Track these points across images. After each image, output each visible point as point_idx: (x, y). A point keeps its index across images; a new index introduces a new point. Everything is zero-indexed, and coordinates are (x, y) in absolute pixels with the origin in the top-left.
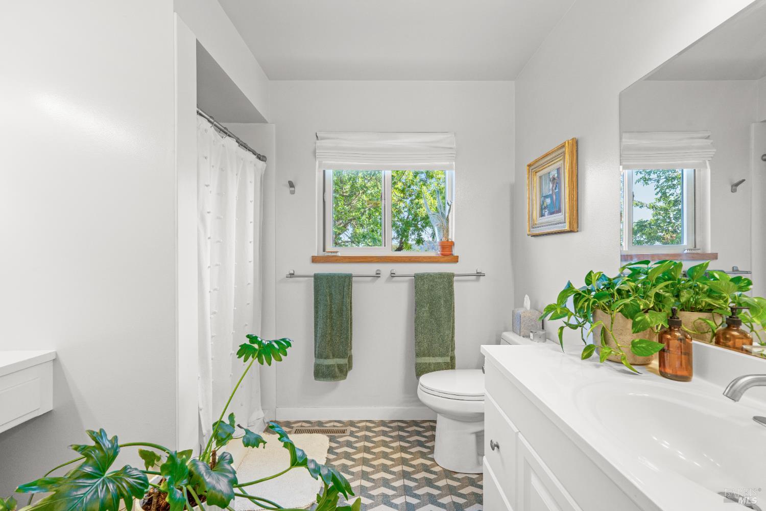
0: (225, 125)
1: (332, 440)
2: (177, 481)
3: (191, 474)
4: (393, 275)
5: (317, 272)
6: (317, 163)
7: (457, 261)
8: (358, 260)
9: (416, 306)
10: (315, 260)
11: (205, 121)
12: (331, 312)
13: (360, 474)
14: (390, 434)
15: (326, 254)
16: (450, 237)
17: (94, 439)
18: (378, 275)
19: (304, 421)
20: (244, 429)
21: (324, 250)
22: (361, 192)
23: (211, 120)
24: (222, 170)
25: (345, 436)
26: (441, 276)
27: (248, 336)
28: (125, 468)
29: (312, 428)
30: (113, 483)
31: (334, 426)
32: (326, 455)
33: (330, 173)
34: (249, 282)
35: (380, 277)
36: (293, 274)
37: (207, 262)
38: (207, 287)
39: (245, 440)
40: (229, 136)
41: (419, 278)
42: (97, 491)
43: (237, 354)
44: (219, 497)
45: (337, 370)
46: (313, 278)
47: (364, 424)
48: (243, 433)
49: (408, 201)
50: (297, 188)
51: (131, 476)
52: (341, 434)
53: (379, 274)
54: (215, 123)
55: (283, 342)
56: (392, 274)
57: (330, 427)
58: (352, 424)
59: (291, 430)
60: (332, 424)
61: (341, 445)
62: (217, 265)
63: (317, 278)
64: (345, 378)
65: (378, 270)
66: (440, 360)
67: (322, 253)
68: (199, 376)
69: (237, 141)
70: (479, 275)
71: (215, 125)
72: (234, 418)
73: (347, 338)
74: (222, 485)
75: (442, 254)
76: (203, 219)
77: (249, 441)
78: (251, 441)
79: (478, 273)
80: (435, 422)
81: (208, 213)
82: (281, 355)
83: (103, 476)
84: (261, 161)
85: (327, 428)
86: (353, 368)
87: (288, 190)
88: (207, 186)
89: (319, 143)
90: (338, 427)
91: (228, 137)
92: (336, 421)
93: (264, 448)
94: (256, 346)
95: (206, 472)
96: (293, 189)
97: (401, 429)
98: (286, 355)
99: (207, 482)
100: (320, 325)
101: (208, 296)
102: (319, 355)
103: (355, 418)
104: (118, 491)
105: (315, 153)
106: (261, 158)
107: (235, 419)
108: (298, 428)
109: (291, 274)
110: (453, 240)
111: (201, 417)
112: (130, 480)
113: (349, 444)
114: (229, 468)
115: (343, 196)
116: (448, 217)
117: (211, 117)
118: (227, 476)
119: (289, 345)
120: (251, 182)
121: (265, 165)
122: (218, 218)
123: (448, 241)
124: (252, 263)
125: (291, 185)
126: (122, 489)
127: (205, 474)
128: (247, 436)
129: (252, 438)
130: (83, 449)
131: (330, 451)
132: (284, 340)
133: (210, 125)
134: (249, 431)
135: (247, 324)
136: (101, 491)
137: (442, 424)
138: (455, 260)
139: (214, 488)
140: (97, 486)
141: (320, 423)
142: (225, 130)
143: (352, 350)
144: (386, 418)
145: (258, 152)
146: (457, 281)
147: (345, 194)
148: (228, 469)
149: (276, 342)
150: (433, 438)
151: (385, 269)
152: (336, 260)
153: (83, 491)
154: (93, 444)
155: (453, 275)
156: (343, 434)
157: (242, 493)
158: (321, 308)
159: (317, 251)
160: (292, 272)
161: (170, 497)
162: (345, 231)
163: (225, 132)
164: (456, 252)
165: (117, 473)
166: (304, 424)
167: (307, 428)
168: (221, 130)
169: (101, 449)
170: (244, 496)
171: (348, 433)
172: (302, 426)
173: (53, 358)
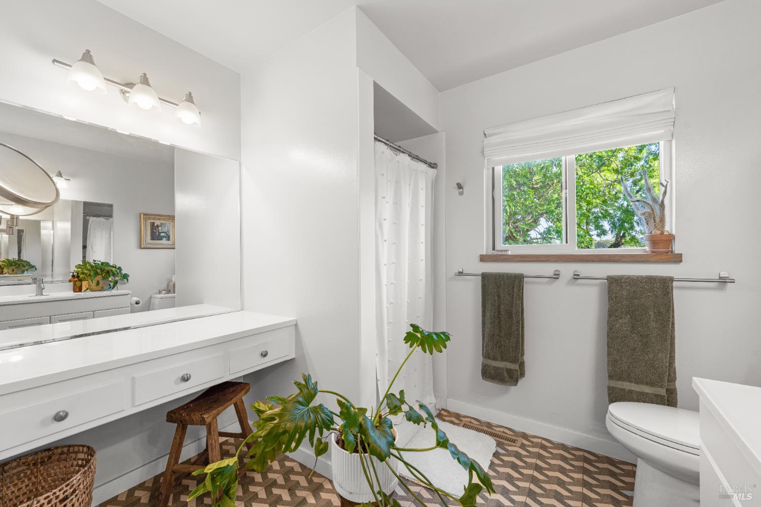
0: (398, 144)
1: (499, 444)
2: (352, 427)
3: (361, 426)
4: (576, 277)
5: (484, 271)
6: (486, 160)
7: (681, 261)
8: (531, 259)
9: (610, 316)
10: (483, 259)
11: (382, 145)
12: (499, 312)
13: (527, 491)
14: (570, 462)
15: (495, 253)
16: (667, 228)
17: (305, 380)
18: (556, 276)
19: (473, 418)
20: (409, 406)
21: (494, 249)
22: (555, 181)
23: (388, 143)
24: (397, 182)
25: (515, 446)
26: (651, 280)
27: (412, 325)
28: (321, 405)
29: (479, 427)
30: (313, 413)
31: (504, 432)
32: (490, 457)
33: (499, 169)
34: (421, 278)
35: (558, 278)
36: (462, 273)
37: (384, 260)
38: (384, 281)
39: (408, 415)
40: (403, 152)
41: (614, 282)
42: (304, 415)
43: (404, 340)
44: (378, 451)
45: (506, 374)
46: (480, 277)
47: (539, 441)
48: (407, 409)
49: (629, 183)
50: (465, 189)
51: (324, 412)
52: (510, 443)
53: (558, 275)
54: (391, 144)
55: (442, 336)
56: (574, 275)
57: (499, 431)
58: (525, 436)
59: (459, 422)
60: (502, 430)
61: (509, 454)
62: (393, 263)
63: (485, 277)
64: (516, 385)
65: (556, 271)
66: (647, 389)
67: (491, 252)
68: (377, 352)
69: (409, 155)
70: (723, 281)
71: (390, 146)
72: (404, 394)
73: (518, 342)
74: (382, 444)
75: (653, 252)
76: (381, 226)
77: (411, 417)
78: (413, 417)
79: (720, 278)
80: (635, 466)
81: (385, 220)
82: (442, 347)
83: (308, 406)
84: (432, 169)
85: (496, 432)
86: (526, 375)
87: (457, 191)
88: (384, 198)
89: (486, 141)
90: (508, 434)
91: (402, 154)
92: (506, 428)
93: (425, 427)
94: (419, 335)
95: (371, 429)
96: (461, 190)
97: (586, 460)
98: (445, 347)
99: (370, 436)
100: (488, 325)
101: (384, 289)
102: (486, 355)
103: (529, 432)
104: (315, 419)
105: (483, 152)
106: (433, 166)
107: (405, 396)
108: (466, 423)
109: (460, 272)
110: (674, 232)
111: (379, 387)
112: (323, 415)
113: (518, 456)
114: (389, 431)
115: (533, 188)
116: (663, 202)
117: (387, 140)
118: (386, 438)
119: (448, 339)
120: (422, 189)
121: (436, 171)
122: (395, 223)
123: (662, 233)
124: (424, 261)
125: (460, 186)
126: (318, 419)
127: (370, 429)
128: (410, 412)
129: (414, 415)
130: (298, 384)
131: (496, 455)
132: (443, 333)
133: (386, 147)
134: (413, 408)
135: (419, 315)
136: (306, 415)
137: (643, 472)
138: (678, 259)
139: (375, 443)
140: (304, 412)
141: (489, 425)
142: (400, 149)
143: (524, 356)
144: (569, 443)
145: (429, 160)
146: (679, 288)
147: (535, 186)
148: (387, 432)
149: (435, 334)
150: (631, 486)
151: (567, 269)
152: (506, 259)
153: (297, 412)
154: (303, 383)
155: (671, 280)
156: (512, 444)
157: (399, 456)
158: (489, 306)
159: (485, 249)
160: (461, 270)
161: (345, 437)
162: (536, 227)
163: (399, 150)
164: (677, 248)
165: (315, 408)
166: (473, 421)
167: (475, 426)
168: (396, 149)
169: (308, 388)
170: (401, 459)
171: (519, 444)
172: (471, 422)
173: (295, 323)
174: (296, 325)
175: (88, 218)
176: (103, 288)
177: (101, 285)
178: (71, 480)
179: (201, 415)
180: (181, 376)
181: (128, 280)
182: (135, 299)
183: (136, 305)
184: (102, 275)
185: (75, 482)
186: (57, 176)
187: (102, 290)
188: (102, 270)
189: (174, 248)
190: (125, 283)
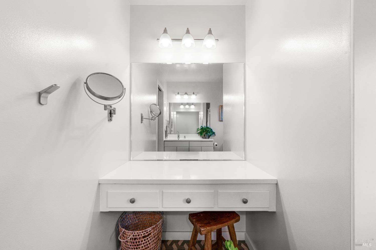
173: (276, 183)
174: (277, 184)
175: (208, 109)
176: (206, 137)
177: (205, 136)
178: (147, 229)
179: (200, 227)
180: (187, 198)
181: (215, 134)
182: (216, 143)
183: (216, 146)
184: (205, 132)
185: (148, 231)
186: (193, 94)
187: (206, 138)
188: (206, 130)
189: (223, 121)
190: (214, 136)
